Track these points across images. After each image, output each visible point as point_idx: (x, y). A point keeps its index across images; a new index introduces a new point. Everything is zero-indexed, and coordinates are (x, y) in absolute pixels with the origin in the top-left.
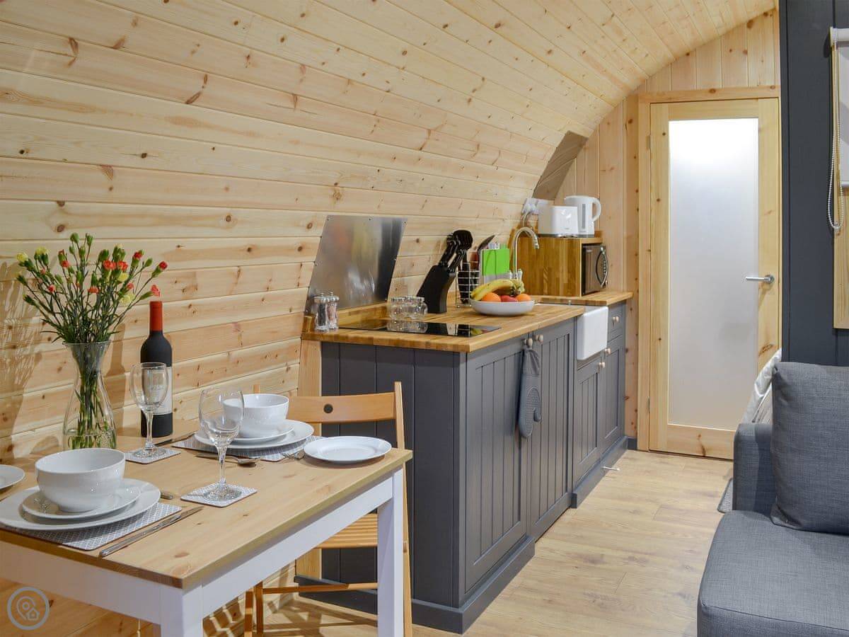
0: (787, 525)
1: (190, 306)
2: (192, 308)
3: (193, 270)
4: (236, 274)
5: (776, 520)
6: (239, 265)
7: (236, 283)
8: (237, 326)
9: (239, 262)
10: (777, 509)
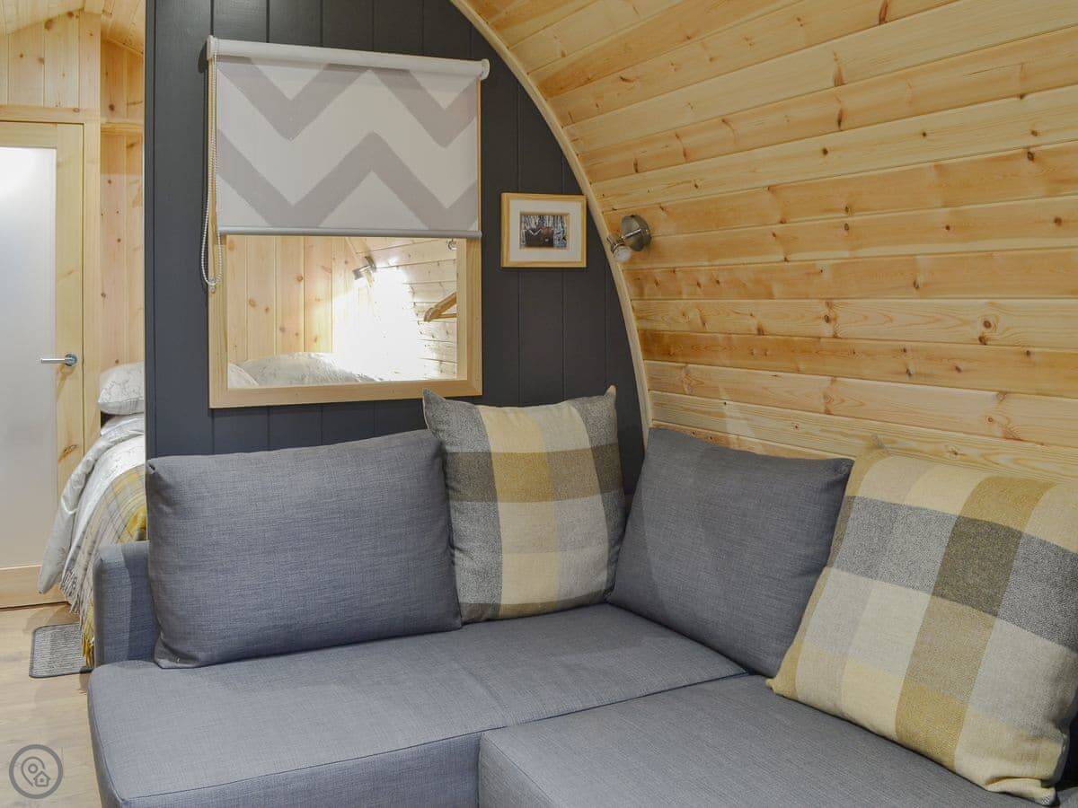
0: (179, 665)
5: (164, 662)
10: (163, 649)
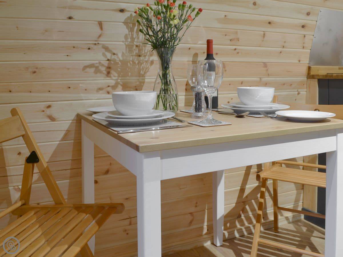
1: (235, 49)
2: (237, 51)
3: (236, 30)
4: (263, 35)
6: (264, 31)
7: (263, 41)
8: (265, 65)
9: (264, 29)
